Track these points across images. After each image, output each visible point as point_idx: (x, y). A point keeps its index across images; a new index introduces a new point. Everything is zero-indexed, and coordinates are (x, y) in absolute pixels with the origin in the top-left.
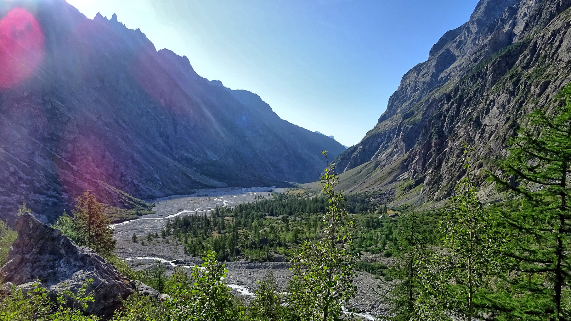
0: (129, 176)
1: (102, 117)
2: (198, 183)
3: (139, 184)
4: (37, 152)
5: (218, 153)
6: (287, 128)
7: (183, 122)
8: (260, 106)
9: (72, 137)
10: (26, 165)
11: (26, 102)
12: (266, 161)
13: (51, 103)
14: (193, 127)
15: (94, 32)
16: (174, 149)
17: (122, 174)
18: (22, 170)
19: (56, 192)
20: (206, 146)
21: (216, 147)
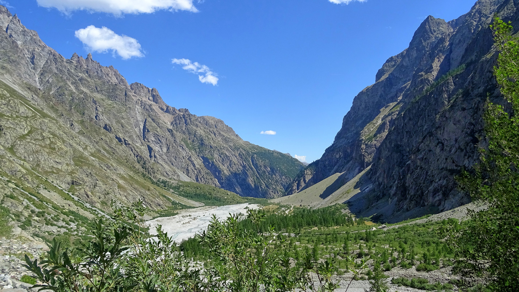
0: (119, 202)
1: (88, 148)
2: (178, 204)
4: (42, 185)
5: (190, 175)
6: (250, 149)
7: (157, 148)
8: (225, 130)
9: (70, 169)
10: (35, 198)
11: (27, 139)
12: (233, 180)
13: (49, 138)
14: (165, 152)
15: (73, 71)
16: (152, 173)
17: (112, 200)
18: (33, 204)
19: (65, 223)
20: (178, 168)
21: (187, 169)
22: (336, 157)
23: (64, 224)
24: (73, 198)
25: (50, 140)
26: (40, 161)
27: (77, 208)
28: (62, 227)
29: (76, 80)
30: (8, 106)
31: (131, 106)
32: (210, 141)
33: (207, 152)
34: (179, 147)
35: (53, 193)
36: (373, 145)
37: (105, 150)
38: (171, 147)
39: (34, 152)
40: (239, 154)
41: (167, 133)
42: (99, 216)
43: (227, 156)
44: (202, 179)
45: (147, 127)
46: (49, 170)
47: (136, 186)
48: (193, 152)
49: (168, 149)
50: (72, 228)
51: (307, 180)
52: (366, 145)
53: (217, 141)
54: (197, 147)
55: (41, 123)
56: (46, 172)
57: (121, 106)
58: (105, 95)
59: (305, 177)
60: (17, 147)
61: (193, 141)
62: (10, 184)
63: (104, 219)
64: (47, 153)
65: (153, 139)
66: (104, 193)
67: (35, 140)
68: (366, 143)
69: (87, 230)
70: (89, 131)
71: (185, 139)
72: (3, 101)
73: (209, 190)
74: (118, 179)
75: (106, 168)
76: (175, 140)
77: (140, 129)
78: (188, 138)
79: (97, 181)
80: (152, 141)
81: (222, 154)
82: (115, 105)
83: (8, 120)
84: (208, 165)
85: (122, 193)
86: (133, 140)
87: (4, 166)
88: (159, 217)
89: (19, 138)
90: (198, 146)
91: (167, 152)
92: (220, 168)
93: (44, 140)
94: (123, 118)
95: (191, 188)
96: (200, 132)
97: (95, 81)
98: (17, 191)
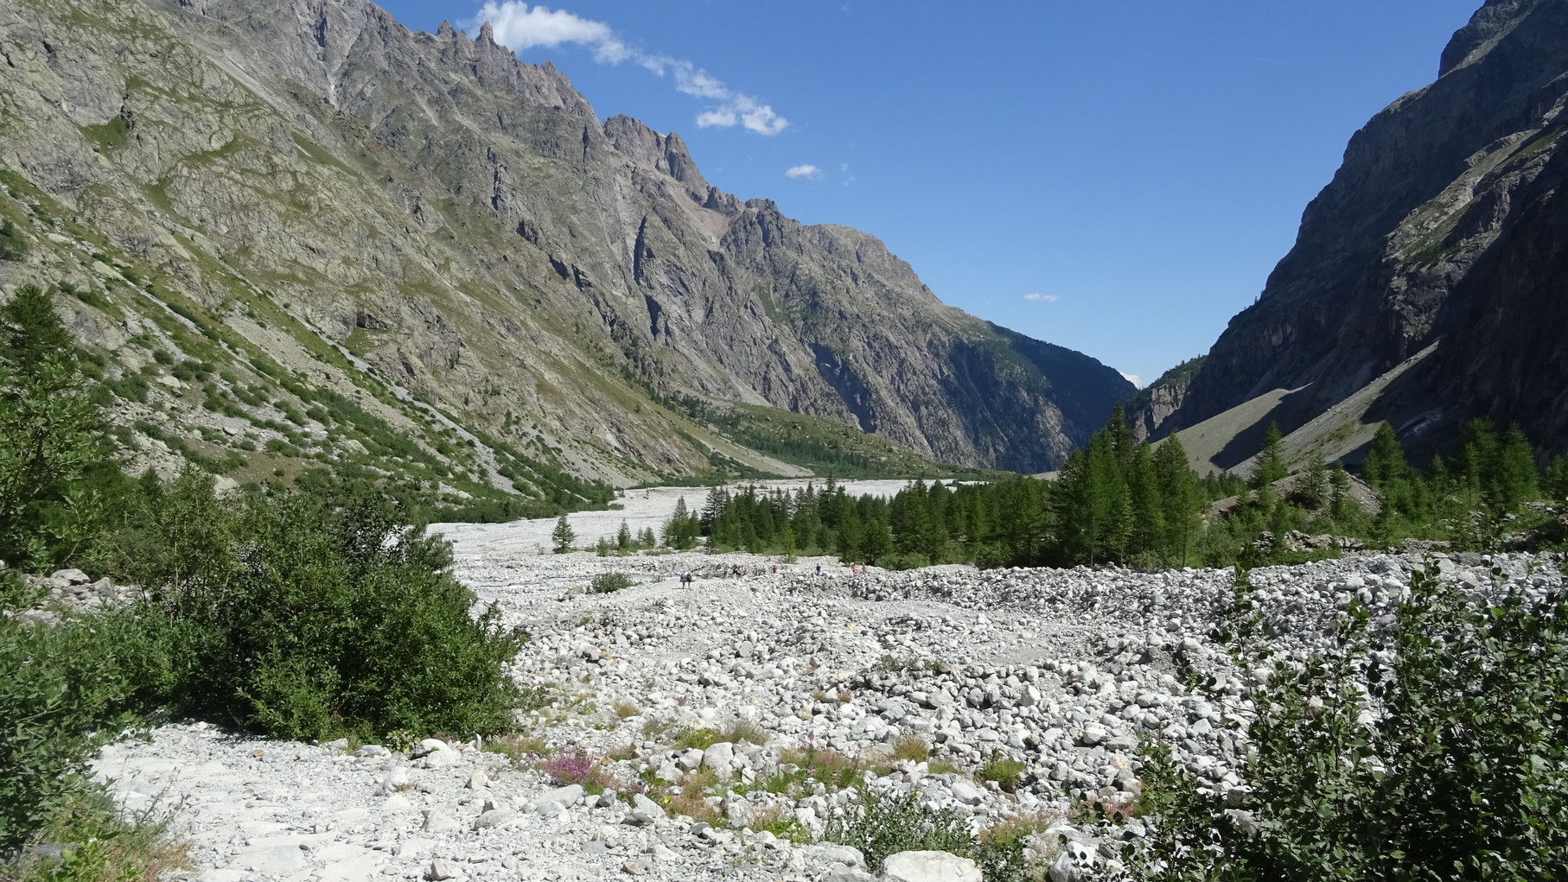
0: (532, 423)
1: (453, 265)
2: (728, 463)
3: (559, 446)
4: (240, 304)
5: (772, 396)
6: (963, 330)
7: (674, 307)
8: (886, 270)
9: (356, 277)
10: (190, 324)
11: (215, 163)
12: (907, 420)
13: (294, 174)
14: (700, 321)
15: (433, 65)
16: (653, 374)
17: (509, 415)
18: (174, 337)
19: (284, 414)
20: (737, 374)
21: (765, 379)
22: (1270, 341)
23: (279, 418)
24: (351, 363)
25: (296, 179)
26: (251, 239)
27: (358, 392)
28: (270, 425)
29: (441, 94)
30: (164, 61)
31: (600, 174)
32: (840, 297)
33: (828, 331)
34: (742, 308)
35: (273, 333)
36: (1438, 278)
37: (514, 290)
38: (717, 306)
39: (233, 207)
40: (930, 344)
41: (708, 265)
42: (437, 428)
43: (890, 346)
44: (812, 410)
45: (646, 241)
46: (280, 269)
47: (597, 394)
48: (787, 329)
49: (709, 312)
50: (306, 435)
51: (1158, 420)
52: (1412, 278)
53: (860, 297)
54: (798, 315)
55: (272, 130)
56: (271, 276)
57: (571, 175)
58: (525, 141)
59: (1151, 410)
60: (178, 184)
61: (787, 295)
62: (100, 266)
63: (454, 441)
64: (280, 215)
65: (664, 280)
66: (482, 389)
67: (243, 172)
68: (1413, 269)
69: (366, 452)
70: (468, 233)
71: (761, 289)
72: (150, 44)
73: (830, 435)
74: (542, 369)
75: (503, 331)
76: (730, 288)
77: (625, 249)
78: (772, 286)
79: (461, 349)
80: (662, 285)
81: (876, 337)
82: (552, 171)
83: (157, 98)
84: (831, 371)
85: (549, 407)
86: (603, 277)
87: (103, 220)
88: (663, 485)
89: (187, 158)
90: (802, 311)
91: (704, 323)
92: (868, 383)
93: (274, 177)
94: (575, 210)
95: (775, 427)
96: (810, 267)
97: (496, 96)
98: (121, 290)
